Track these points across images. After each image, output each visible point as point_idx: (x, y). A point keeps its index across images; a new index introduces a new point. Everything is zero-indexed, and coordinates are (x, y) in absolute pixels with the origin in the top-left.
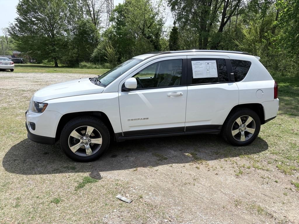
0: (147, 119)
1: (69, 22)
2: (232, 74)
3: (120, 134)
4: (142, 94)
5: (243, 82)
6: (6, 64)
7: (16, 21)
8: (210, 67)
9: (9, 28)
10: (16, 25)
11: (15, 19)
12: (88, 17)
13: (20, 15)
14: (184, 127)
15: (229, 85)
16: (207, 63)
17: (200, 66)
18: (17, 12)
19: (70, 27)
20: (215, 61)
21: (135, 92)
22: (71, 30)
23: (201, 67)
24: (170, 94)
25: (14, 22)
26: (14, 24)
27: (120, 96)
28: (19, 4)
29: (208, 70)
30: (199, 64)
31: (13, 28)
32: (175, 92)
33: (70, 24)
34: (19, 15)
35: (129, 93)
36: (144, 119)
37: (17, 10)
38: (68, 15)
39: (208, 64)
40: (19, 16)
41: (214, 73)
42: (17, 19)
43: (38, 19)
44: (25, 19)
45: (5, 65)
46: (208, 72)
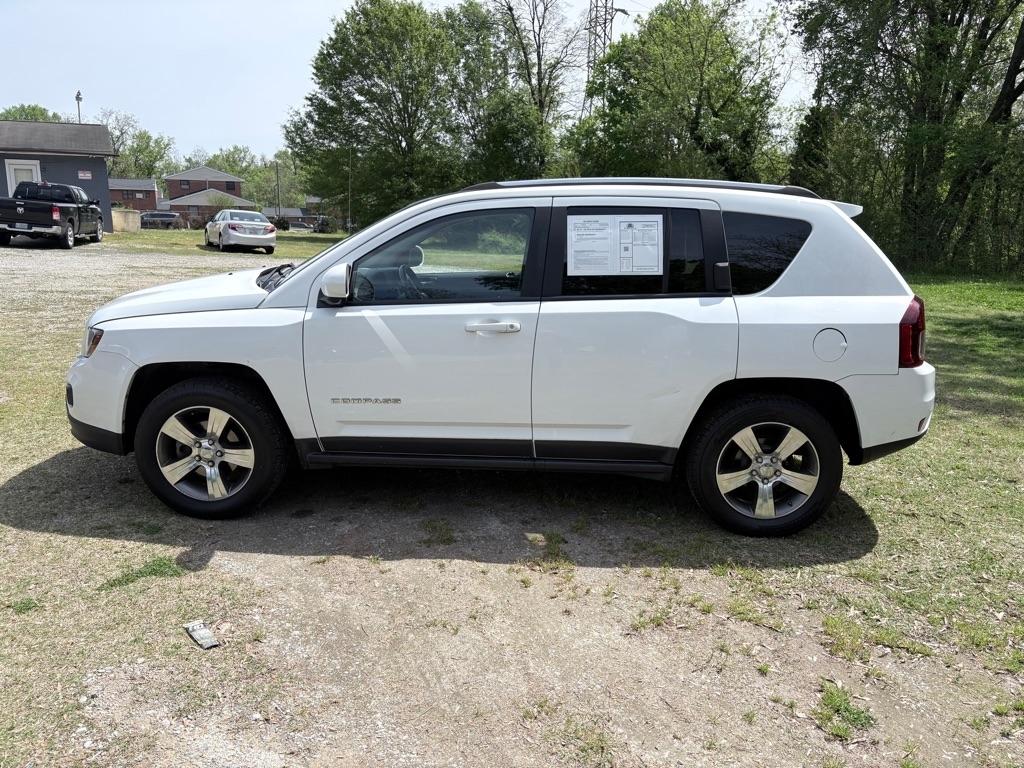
0: (397, 401)
1: (462, 103)
2: (721, 264)
3: (312, 443)
5: (765, 295)
6: (254, 231)
7: (309, 103)
8: (634, 238)
9: (288, 125)
10: (309, 115)
11: (307, 98)
12: (521, 83)
13: (323, 85)
14: (531, 441)
15: (702, 304)
16: (625, 225)
17: (599, 234)
18: (315, 78)
19: (464, 119)
20: (659, 218)
21: (360, 311)
22: (467, 128)
23: (601, 239)
24: (475, 323)
25: (304, 108)
26: (303, 115)
27: (308, 320)
28: (321, 54)
29: (626, 249)
30: (597, 226)
31: (299, 128)
32: (493, 319)
33: (466, 108)
34: (318, 86)
36: (386, 401)
37: (315, 71)
38: (461, 80)
39: (630, 226)
40: (320, 88)
41: (649, 260)
42: (310, 100)
43: (371, 97)
44: (334, 98)
45: (251, 233)
46: (624, 254)
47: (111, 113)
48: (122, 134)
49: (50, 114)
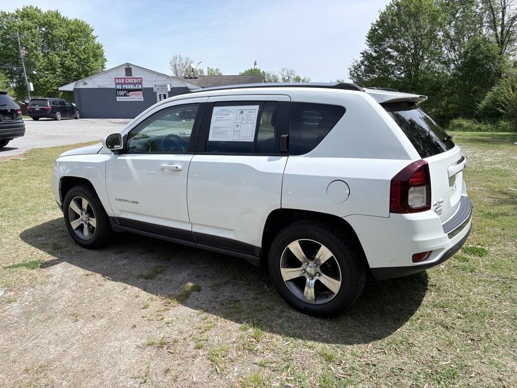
0: (137, 203)
1: (452, 47)
2: (283, 136)
4: (132, 160)
5: (305, 156)
7: (362, 55)
8: (243, 120)
9: (351, 67)
10: (362, 63)
11: (361, 53)
12: (491, 31)
13: (371, 46)
14: (191, 232)
15: (268, 160)
16: (239, 112)
17: (226, 117)
18: (367, 42)
19: (452, 55)
20: (257, 107)
22: (453, 61)
23: (226, 120)
24: (165, 165)
25: (360, 58)
26: (359, 62)
27: (108, 160)
28: (372, 29)
29: (238, 126)
30: (226, 112)
31: (357, 68)
32: (172, 162)
33: (454, 50)
34: (368, 46)
35: (119, 158)
36: (134, 202)
37: (367, 39)
38: (452, 33)
39: (242, 112)
40: (370, 47)
41: (247, 135)
42: (363, 54)
43: (396, 49)
44: (376, 51)
46: (237, 129)
47: (285, 69)
48: (289, 78)
49: (261, 72)
